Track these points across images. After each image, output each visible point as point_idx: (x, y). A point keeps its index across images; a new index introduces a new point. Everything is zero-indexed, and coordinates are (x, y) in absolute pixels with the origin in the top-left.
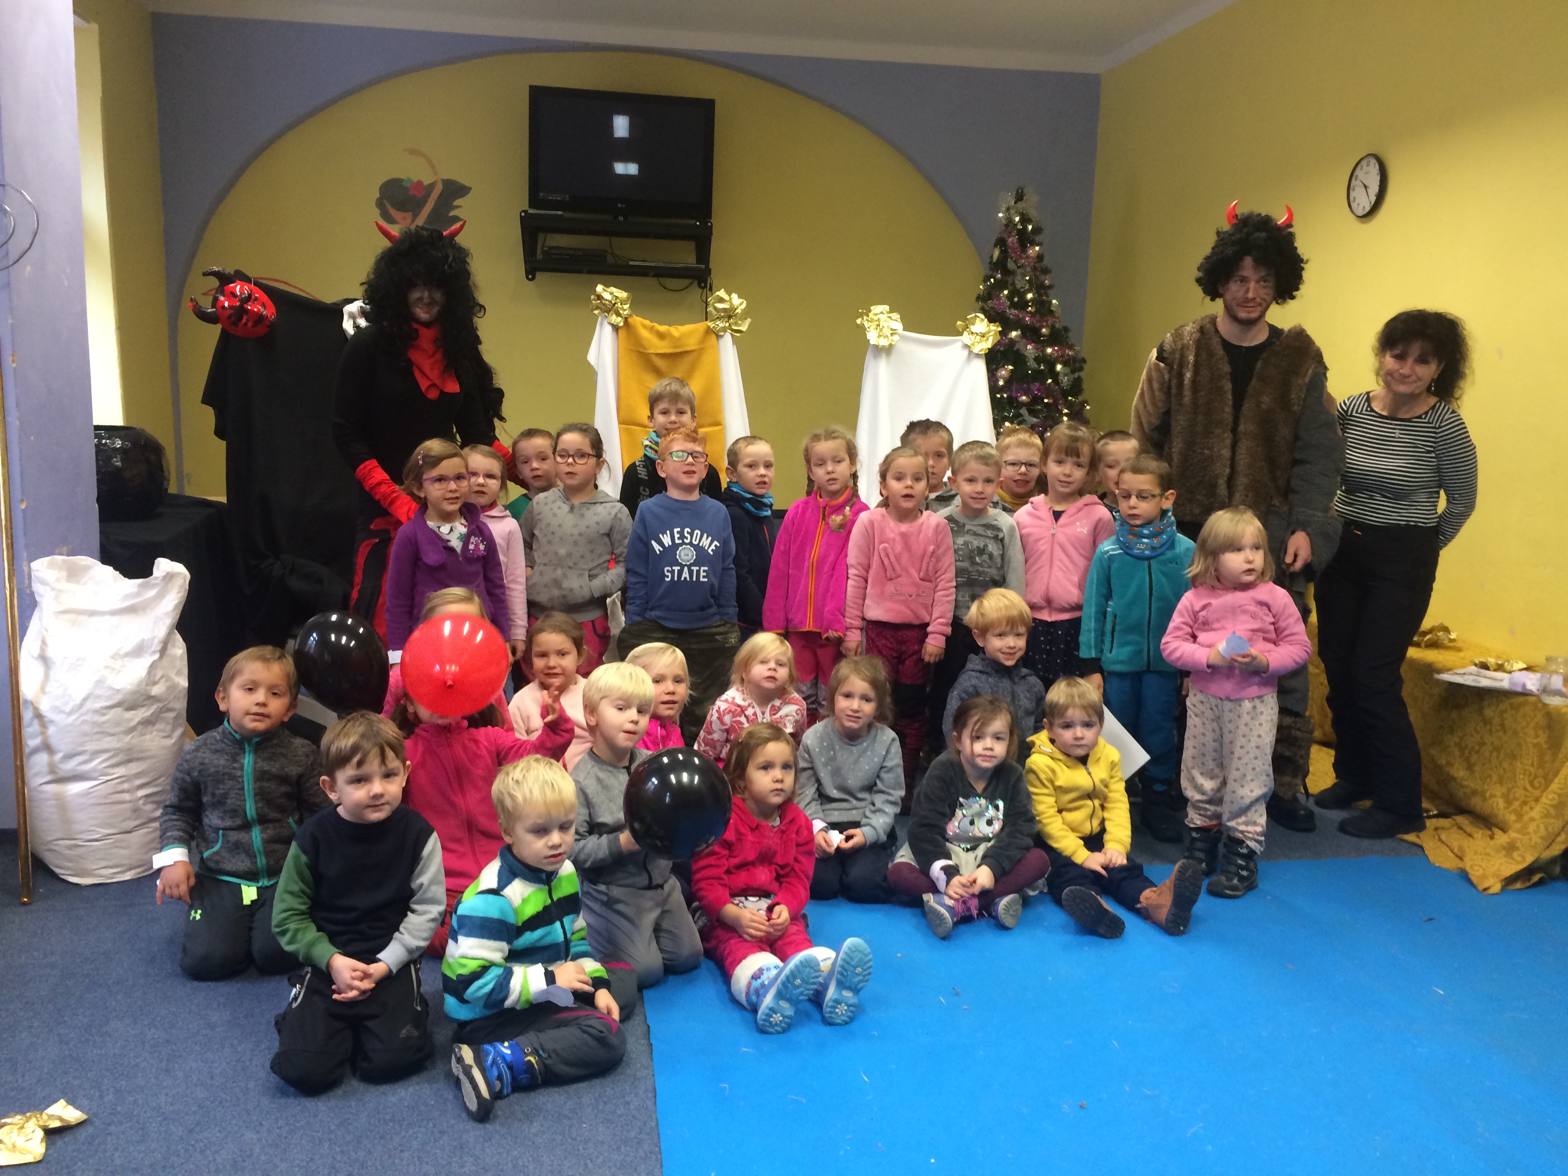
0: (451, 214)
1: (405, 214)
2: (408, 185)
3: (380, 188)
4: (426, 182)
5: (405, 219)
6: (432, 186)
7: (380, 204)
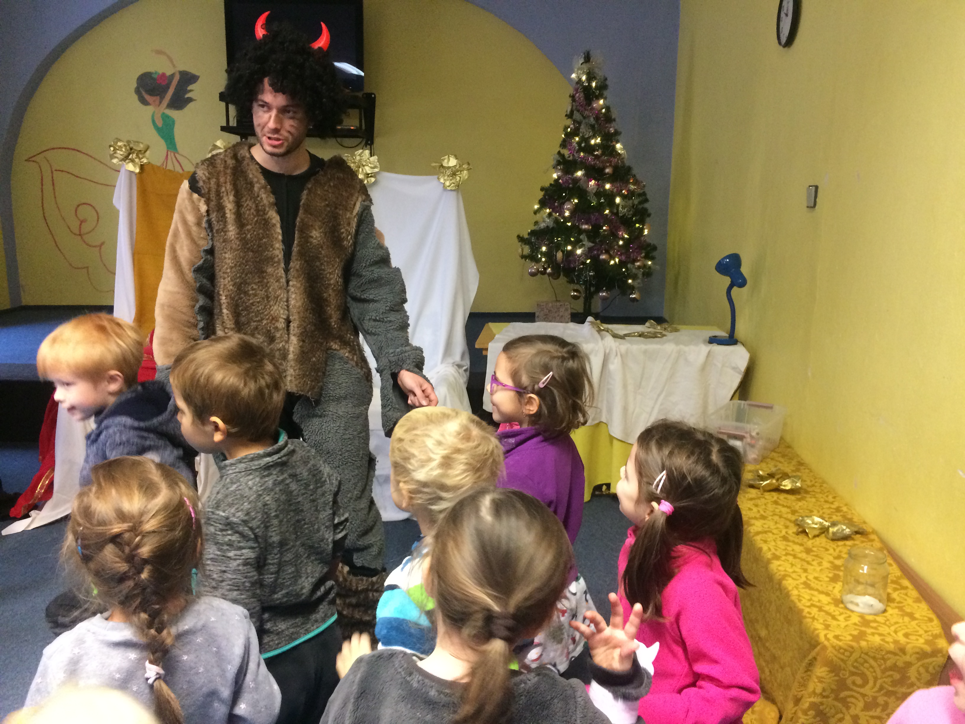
0: (187, 96)
1: (154, 98)
2: (155, 76)
3: (138, 79)
4: (168, 73)
5: (154, 101)
6: (173, 75)
7: (137, 91)
